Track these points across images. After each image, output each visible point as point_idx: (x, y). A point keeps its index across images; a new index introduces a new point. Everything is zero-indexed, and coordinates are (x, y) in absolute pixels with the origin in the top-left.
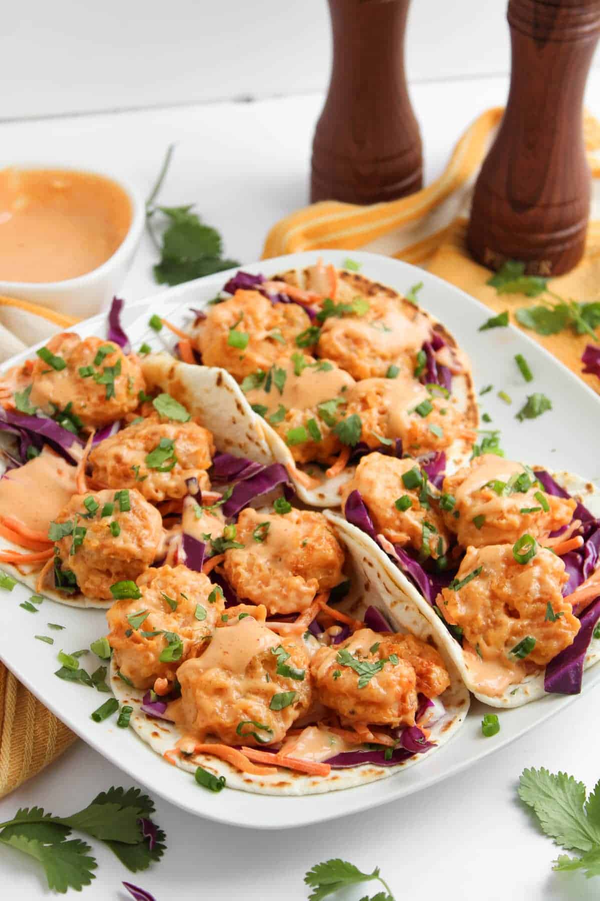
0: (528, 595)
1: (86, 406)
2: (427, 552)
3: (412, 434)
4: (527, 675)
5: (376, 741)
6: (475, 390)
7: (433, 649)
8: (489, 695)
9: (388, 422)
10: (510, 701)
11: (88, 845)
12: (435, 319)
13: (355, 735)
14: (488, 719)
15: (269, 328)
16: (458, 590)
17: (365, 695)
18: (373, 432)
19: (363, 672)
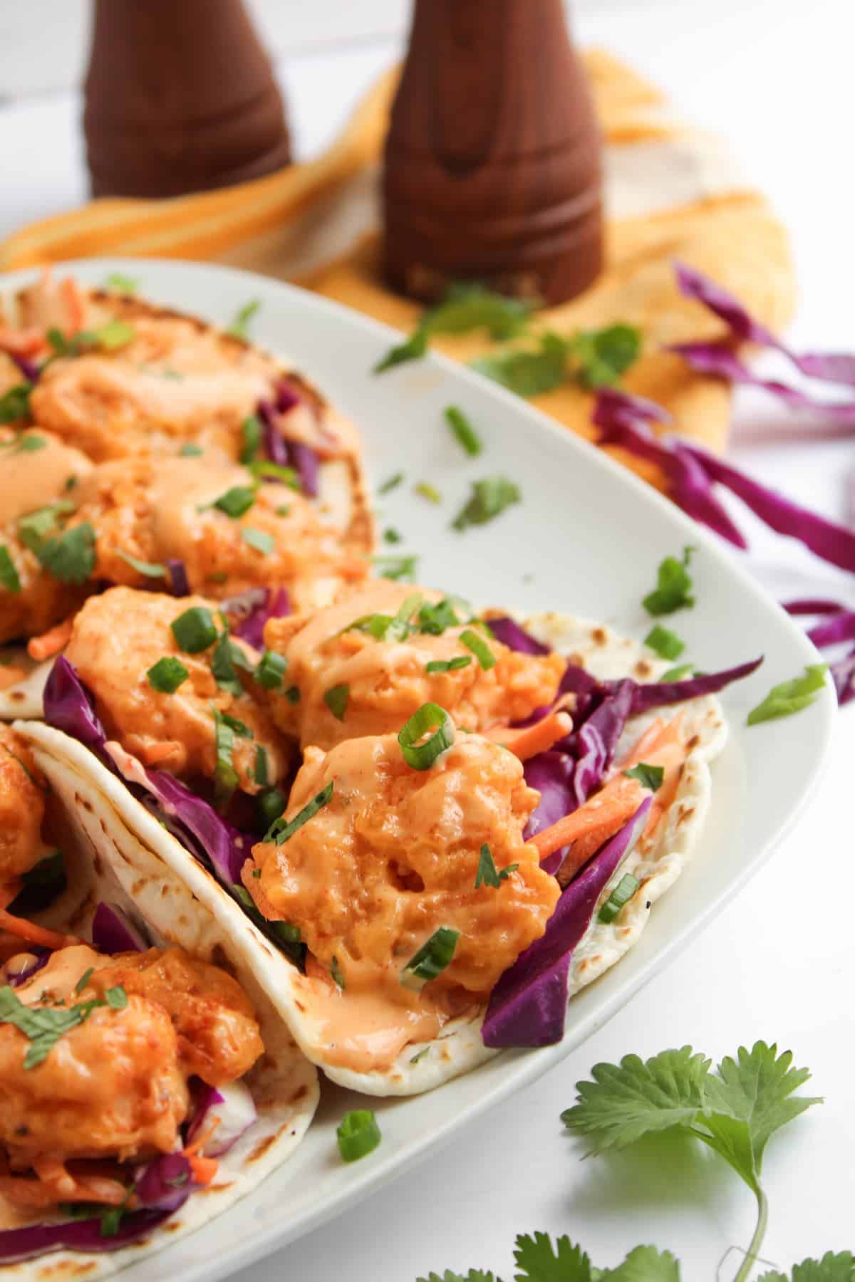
0: (437, 835)
2: (229, 780)
3: (205, 550)
4: (452, 1018)
5: (84, 1195)
6: (369, 485)
7: (225, 976)
8: (356, 1068)
9: (152, 530)
10: (406, 1078)
12: (285, 362)
13: (34, 1188)
14: (355, 1123)
16: (281, 844)
17: (40, 1082)
18: (119, 552)
19: (37, 1032)
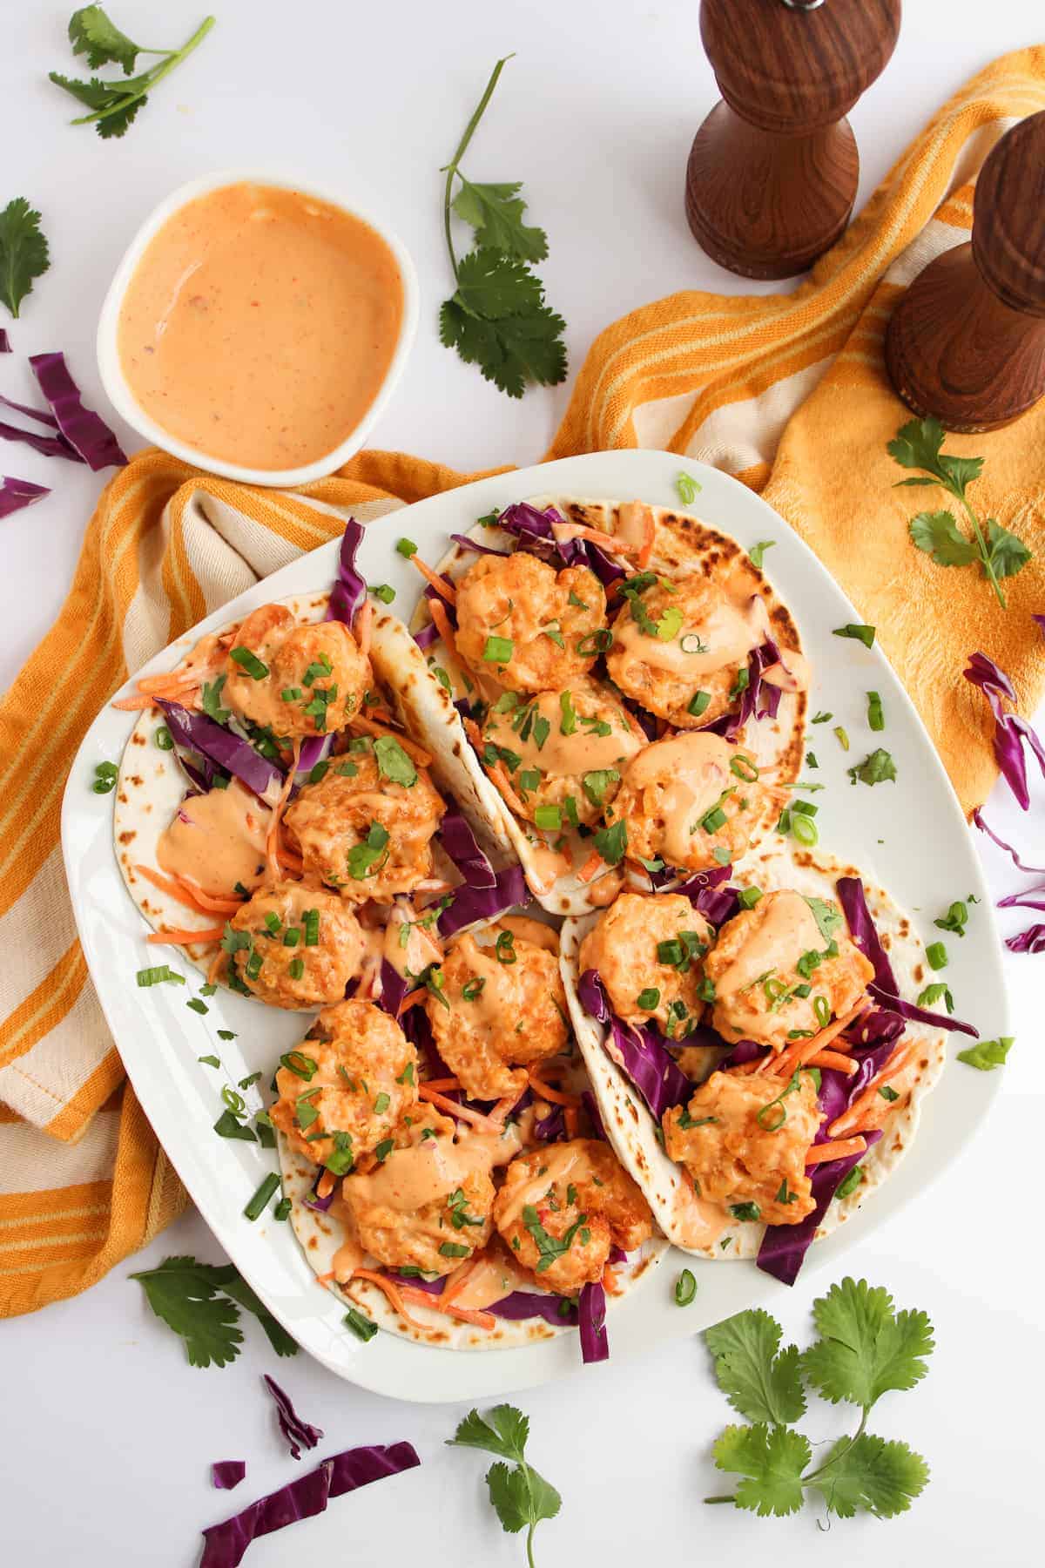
0: (764, 1162)
1: (289, 728)
6: (807, 718)
10: (717, 1256)
11: (237, 1308)
12: (781, 600)
15: (545, 621)
16: (686, 1129)
19: (545, 1251)
